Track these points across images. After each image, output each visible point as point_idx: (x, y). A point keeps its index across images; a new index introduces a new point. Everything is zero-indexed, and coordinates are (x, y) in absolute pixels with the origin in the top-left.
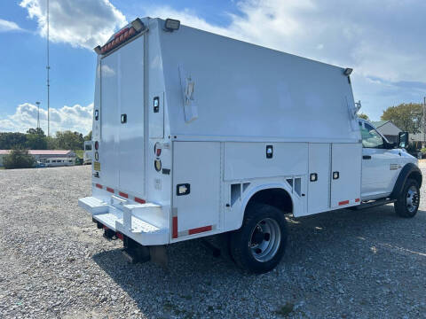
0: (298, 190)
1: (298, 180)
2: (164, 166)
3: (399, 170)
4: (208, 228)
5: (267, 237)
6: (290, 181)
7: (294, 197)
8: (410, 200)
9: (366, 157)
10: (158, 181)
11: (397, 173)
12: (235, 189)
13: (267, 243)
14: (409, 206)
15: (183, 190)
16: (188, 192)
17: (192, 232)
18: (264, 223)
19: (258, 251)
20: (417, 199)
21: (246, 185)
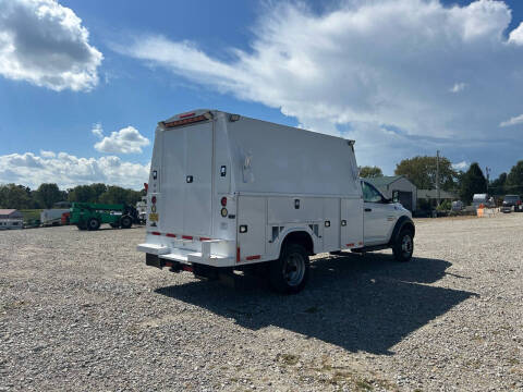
0: (316, 233)
1: (317, 226)
2: (229, 213)
3: (395, 222)
4: (258, 257)
5: (295, 269)
6: (311, 226)
7: (314, 238)
8: (405, 246)
9: (368, 210)
10: (223, 224)
11: (392, 224)
12: (275, 230)
13: (294, 273)
14: (404, 251)
15: (243, 229)
16: (246, 231)
17: (249, 259)
18: (292, 257)
19: (289, 279)
20: (411, 246)
21: (282, 228)
